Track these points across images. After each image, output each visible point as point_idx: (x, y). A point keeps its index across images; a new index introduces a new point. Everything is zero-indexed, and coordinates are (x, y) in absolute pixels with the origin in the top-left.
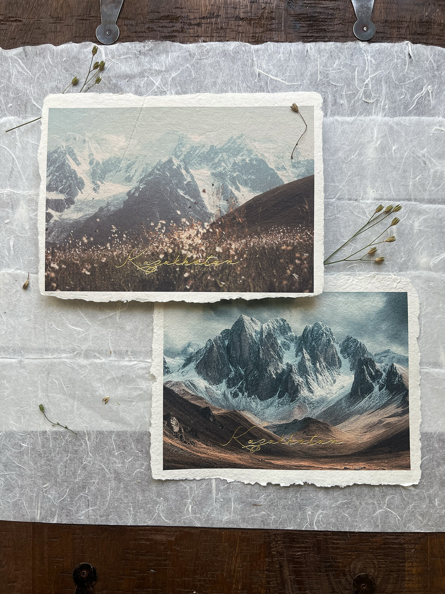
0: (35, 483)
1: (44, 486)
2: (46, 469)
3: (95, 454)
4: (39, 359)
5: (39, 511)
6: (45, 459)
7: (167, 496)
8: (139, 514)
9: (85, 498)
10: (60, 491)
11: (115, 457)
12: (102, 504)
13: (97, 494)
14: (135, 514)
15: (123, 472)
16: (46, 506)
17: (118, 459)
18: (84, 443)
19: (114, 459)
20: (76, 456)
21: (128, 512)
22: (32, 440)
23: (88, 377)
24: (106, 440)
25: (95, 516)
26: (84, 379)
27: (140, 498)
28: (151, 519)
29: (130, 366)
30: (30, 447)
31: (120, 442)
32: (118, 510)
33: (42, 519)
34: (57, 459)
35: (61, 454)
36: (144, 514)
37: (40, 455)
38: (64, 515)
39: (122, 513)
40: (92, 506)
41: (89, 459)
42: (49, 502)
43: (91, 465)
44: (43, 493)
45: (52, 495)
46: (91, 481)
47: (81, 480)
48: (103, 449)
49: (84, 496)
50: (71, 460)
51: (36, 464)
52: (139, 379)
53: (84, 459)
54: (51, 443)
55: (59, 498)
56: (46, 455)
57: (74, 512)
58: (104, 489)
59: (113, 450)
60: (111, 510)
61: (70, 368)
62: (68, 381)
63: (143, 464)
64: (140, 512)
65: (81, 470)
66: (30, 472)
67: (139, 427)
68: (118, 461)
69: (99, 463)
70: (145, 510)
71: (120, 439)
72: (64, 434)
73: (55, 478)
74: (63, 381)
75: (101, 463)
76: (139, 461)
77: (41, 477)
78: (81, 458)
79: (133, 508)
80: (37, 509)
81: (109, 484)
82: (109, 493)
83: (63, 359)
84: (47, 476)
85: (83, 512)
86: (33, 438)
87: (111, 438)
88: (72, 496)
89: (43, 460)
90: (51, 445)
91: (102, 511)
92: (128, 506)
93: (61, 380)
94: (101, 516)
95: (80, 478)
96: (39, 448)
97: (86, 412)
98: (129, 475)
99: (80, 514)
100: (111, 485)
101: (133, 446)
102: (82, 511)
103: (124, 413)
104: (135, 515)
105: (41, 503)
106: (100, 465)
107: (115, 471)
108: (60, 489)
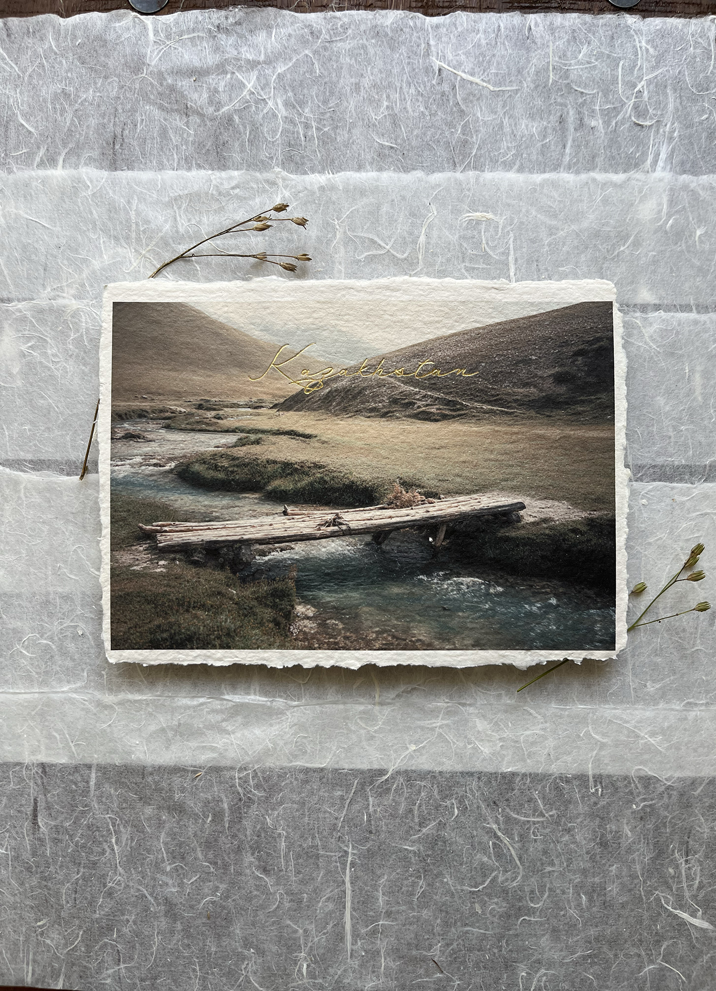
0: (21, 917)
1: (39, 924)
2: (40, 893)
3: (130, 869)
4: (25, 693)
5: (30, 968)
6: (38, 876)
7: (262, 945)
8: (210, 977)
9: (113, 947)
10: (66, 933)
11: (167, 874)
12: (144, 959)
13: (135, 940)
14: (204, 977)
15: (181, 903)
16: (42, 959)
17: (172, 878)
18: (108, 850)
19: (164, 878)
20: (94, 872)
21: (191, 974)
22: (13, 843)
23: (116, 727)
24: (148, 844)
25: (131, 979)
26: (108, 730)
27: (213, 949)
28: (233, 985)
29: (194, 707)
30: (11, 854)
31: (175, 846)
32: (173, 969)
33: (37, 981)
34: (60, 877)
35: (67, 868)
36: (221, 977)
37: (29, 869)
38: (75, 976)
39: (181, 975)
40: (124, 962)
41: (117, 878)
42: (48, 951)
43: (122, 888)
44: (37, 935)
45: (53, 939)
46: (122, 918)
47: (104, 915)
48: (144, 859)
49: (111, 944)
50: (84, 878)
51: (22, 884)
52: (210, 732)
53: (109, 878)
54: (48, 849)
55: (66, 946)
56: (39, 870)
57: (93, 971)
58: (146, 933)
59: (163, 861)
60: (160, 969)
61: (83, 709)
62: (77, 733)
63: (218, 887)
64: (213, 973)
65: (103, 898)
66: (12, 898)
67: (210, 819)
68: (170, 882)
69: (136, 886)
70: (221, 970)
71: (175, 842)
72: (71, 833)
73: (57, 910)
74: (69, 735)
75: (141, 885)
76: (210, 882)
77: (32, 908)
78: (104, 876)
79: (199, 966)
80: (28, 964)
81: (155, 923)
82: (156, 940)
83: (70, 695)
84: (44, 906)
85: (112, 970)
86: (16, 839)
87: (159, 840)
88: (88, 942)
89: (34, 879)
90: (48, 852)
91: (144, 971)
92: (190, 963)
93: (66, 732)
94: (142, 980)
95: (102, 913)
96: (26, 855)
97: (112, 791)
98: (192, 907)
99: (103, 975)
100: (158, 926)
101: (200, 855)
102: (107, 969)
103: (183, 793)
104: (204, 979)
105: (34, 954)
106: (139, 890)
107: (166, 899)
108: (66, 931)
